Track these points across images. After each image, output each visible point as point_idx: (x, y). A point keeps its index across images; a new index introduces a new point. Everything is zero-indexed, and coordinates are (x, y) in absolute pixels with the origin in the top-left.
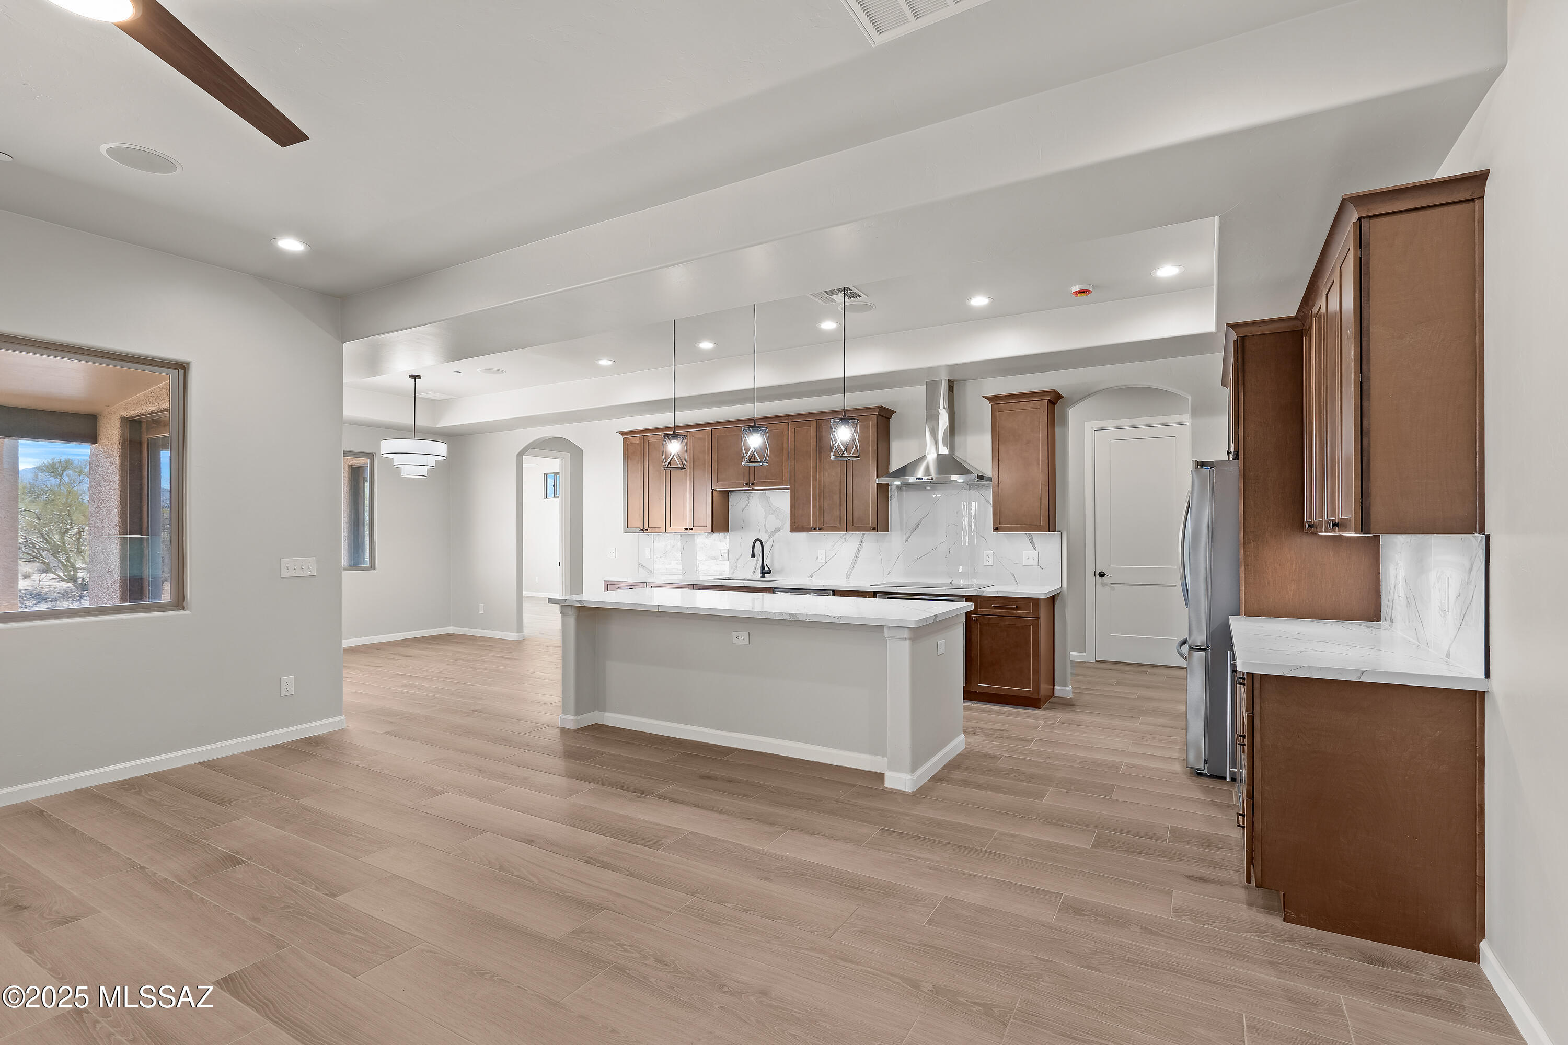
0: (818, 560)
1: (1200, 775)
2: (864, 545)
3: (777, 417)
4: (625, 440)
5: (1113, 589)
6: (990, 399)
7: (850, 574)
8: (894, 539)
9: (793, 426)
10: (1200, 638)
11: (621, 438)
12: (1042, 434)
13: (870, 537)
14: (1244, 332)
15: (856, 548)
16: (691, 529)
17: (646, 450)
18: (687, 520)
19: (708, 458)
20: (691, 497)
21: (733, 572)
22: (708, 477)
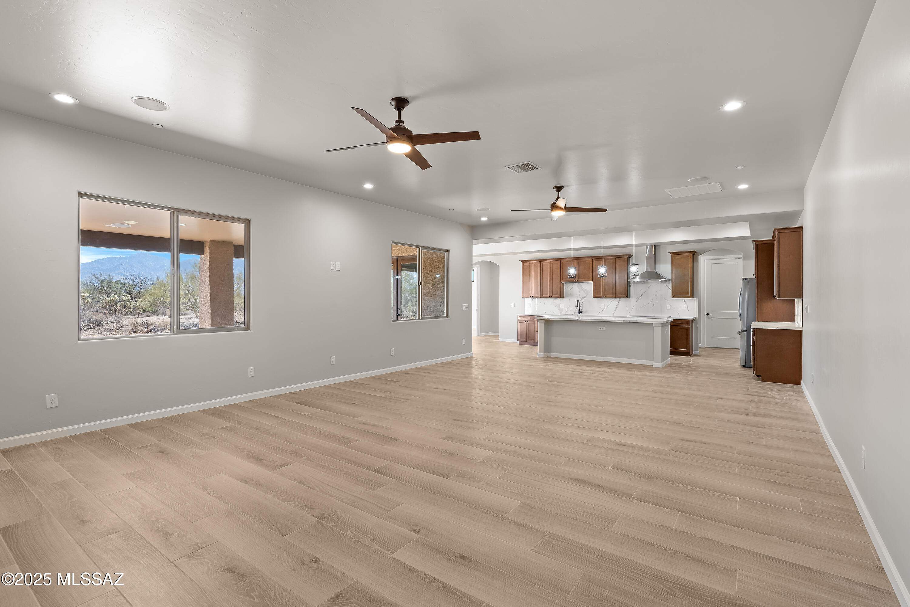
1: (744, 367)
2: (620, 302)
3: (588, 257)
4: (523, 263)
5: (712, 320)
6: (671, 253)
8: (632, 301)
9: (594, 260)
10: (745, 329)
11: (521, 263)
12: (690, 265)
13: (623, 300)
14: (757, 243)
15: (617, 304)
16: (552, 296)
17: (532, 267)
18: (550, 293)
19: (559, 271)
20: (551, 285)
21: (566, 312)
22: (559, 278)
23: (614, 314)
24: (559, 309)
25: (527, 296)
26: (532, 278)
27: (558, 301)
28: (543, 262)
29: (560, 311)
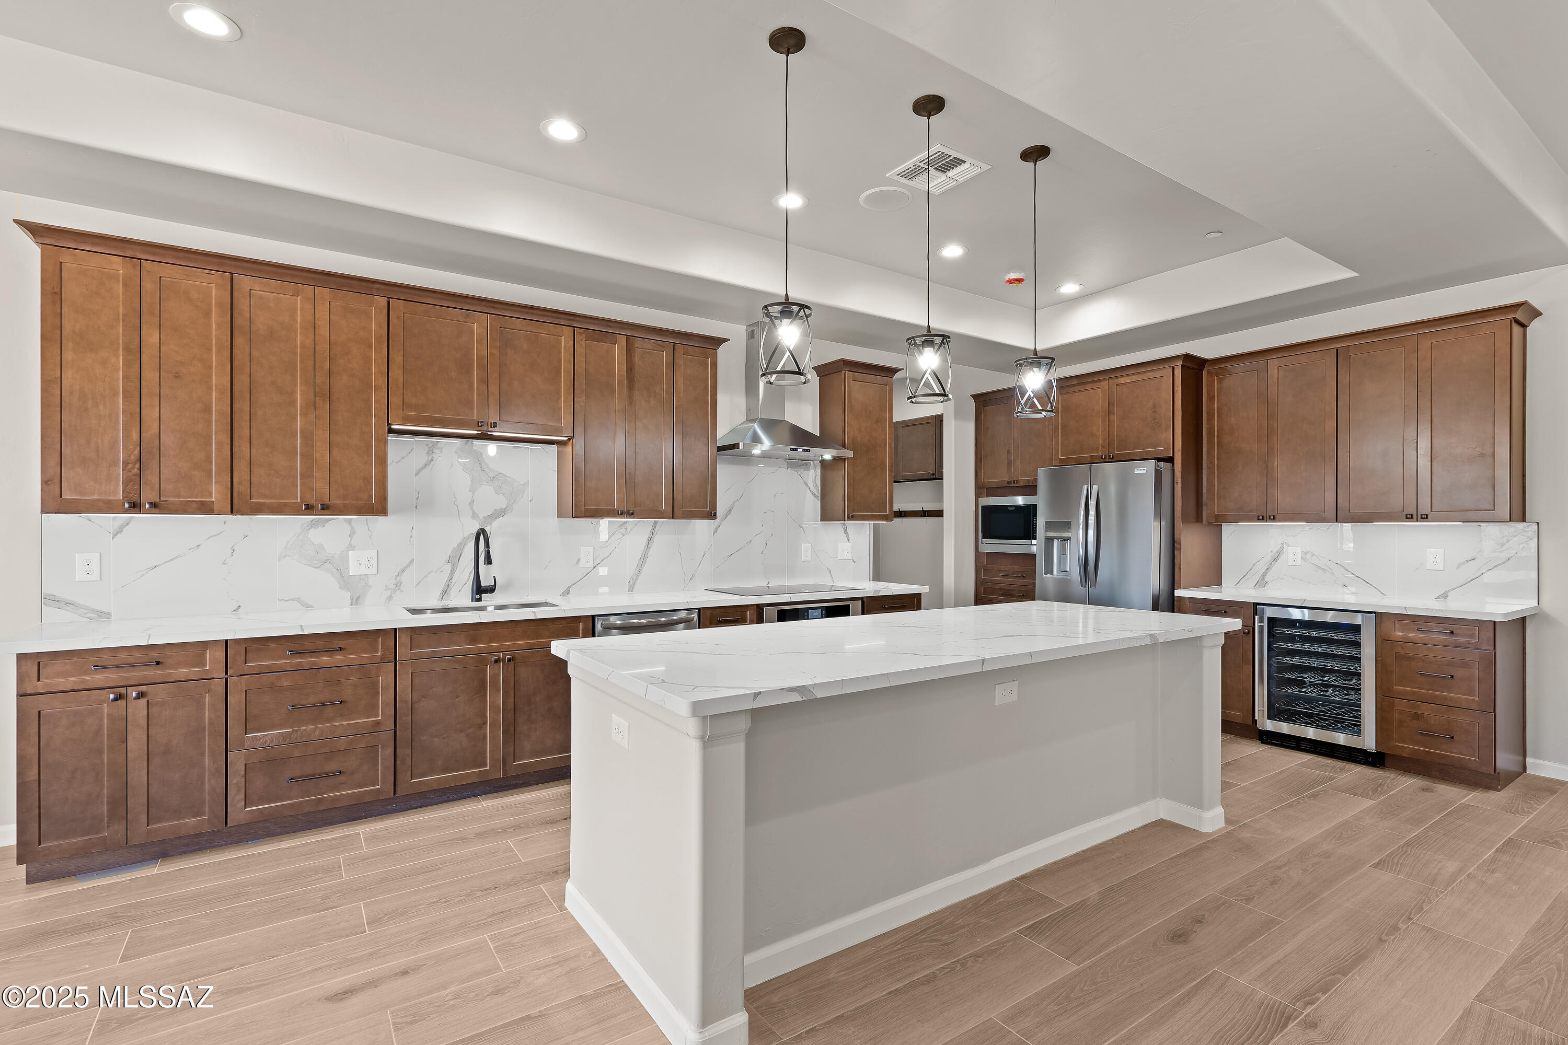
0: (581, 564)
2: (657, 538)
6: (849, 364)
7: (634, 584)
9: (584, 334)
12: (888, 414)
18: (308, 487)
19: (376, 356)
20: (321, 436)
21: (391, 596)
22: (376, 399)
23: (631, 589)
24: (346, 581)
26: (150, 375)
28: (249, 280)
29: (349, 594)
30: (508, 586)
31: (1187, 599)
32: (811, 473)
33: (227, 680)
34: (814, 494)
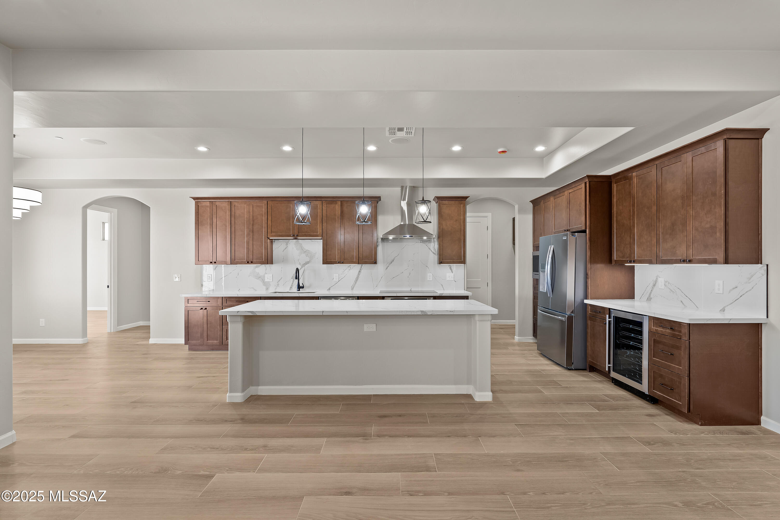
0: (334, 280)
1: (570, 369)
2: (362, 271)
3: (315, 197)
4: (196, 203)
7: (354, 287)
8: (380, 268)
9: (325, 203)
11: (193, 202)
13: (365, 266)
14: (591, 179)
15: (357, 273)
16: (252, 262)
17: (214, 211)
18: (248, 257)
19: (264, 218)
20: (251, 242)
21: (276, 288)
22: (264, 230)
23: (352, 289)
24: (265, 283)
25: (205, 262)
26: (214, 230)
27: (261, 269)
28: (235, 202)
29: (265, 287)
30: (309, 287)
31: (589, 305)
32: (432, 244)
33: (222, 307)
34: (434, 253)
